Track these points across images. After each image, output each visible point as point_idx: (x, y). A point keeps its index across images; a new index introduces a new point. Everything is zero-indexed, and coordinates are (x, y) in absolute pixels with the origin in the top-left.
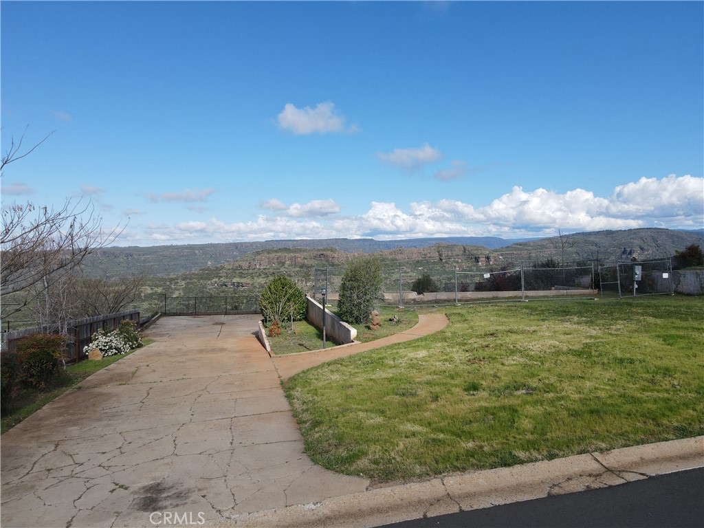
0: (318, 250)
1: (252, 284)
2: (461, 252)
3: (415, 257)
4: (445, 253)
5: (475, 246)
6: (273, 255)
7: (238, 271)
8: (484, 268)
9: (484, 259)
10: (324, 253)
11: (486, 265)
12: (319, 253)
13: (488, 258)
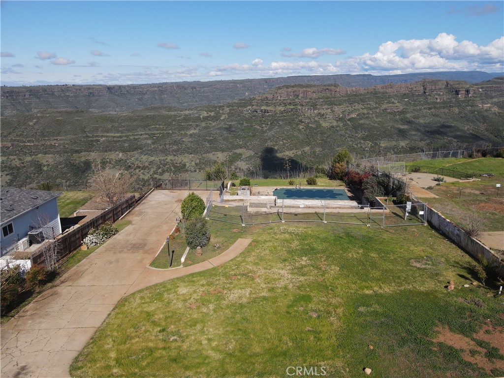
0: (325, 86)
1: (275, 111)
2: (444, 86)
3: (403, 91)
4: (429, 87)
5: (457, 81)
6: (290, 90)
7: (265, 101)
8: (463, 99)
9: (464, 92)
10: (329, 88)
11: (465, 97)
12: (325, 88)
13: (468, 91)
